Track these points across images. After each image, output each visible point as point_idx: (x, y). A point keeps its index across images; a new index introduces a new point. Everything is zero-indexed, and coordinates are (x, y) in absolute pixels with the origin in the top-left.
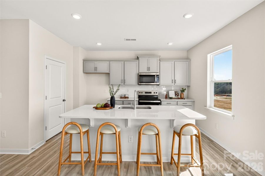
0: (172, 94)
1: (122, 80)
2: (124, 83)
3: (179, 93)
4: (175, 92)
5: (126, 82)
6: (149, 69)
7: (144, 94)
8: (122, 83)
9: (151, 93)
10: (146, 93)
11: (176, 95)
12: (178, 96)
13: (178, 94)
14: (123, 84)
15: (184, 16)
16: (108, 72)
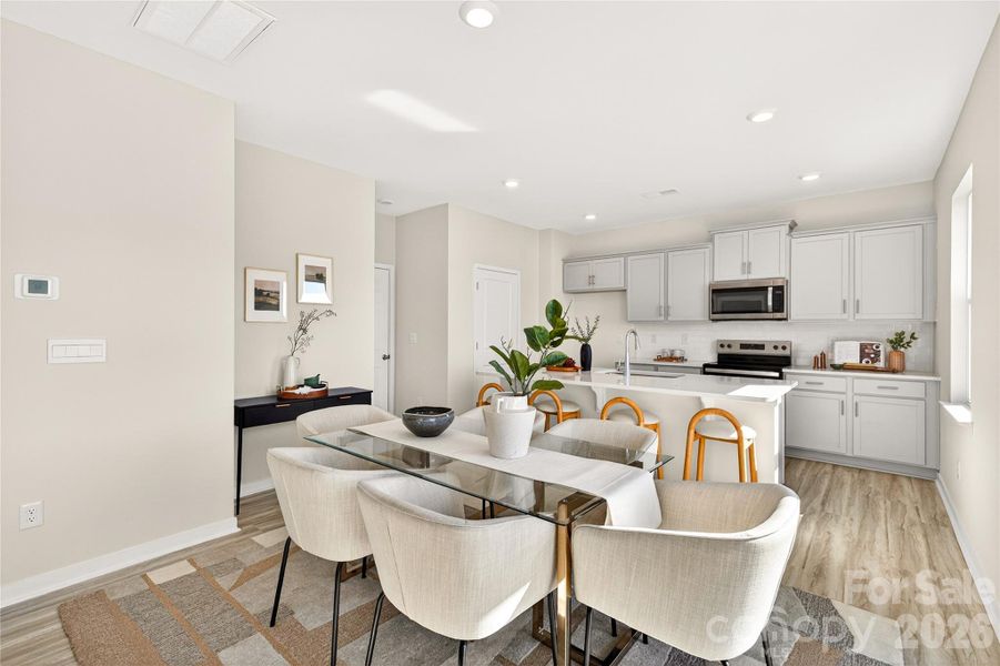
0: (848, 353)
1: (660, 307)
2: (667, 314)
3: (881, 348)
4: (863, 348)
5: (671, 312)
6: (747, 267)
7: (736, 350)
8: (660, 315)
9: (762, 347)
10: (743, 346)
11: (863, 355)
12: (875, 360)
13: (877, 354)
14: (662, 318)
15: (749, 118)
16: (622, 286)
